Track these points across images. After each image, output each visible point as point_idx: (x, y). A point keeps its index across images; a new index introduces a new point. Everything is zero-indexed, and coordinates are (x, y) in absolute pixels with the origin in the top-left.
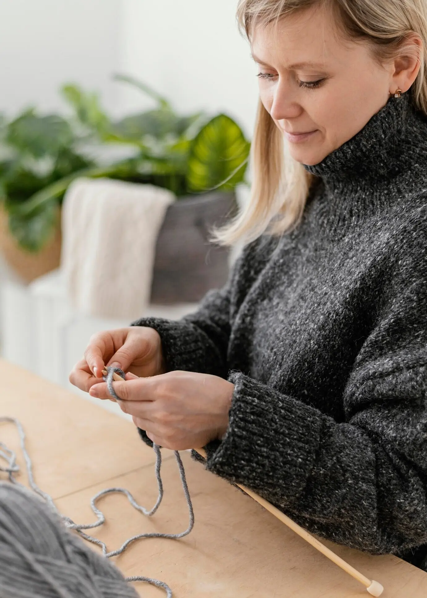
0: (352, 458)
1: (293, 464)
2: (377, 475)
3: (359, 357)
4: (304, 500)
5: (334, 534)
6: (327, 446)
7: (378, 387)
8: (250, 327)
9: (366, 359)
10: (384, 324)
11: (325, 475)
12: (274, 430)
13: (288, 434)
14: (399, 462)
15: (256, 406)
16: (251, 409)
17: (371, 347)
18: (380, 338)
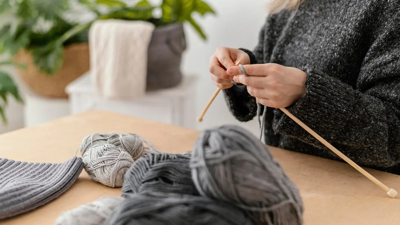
0: (373, 109)
1: (340, 112)
2: (388, 118)
3: (366, 58)
4: (344, 135)
5: (359, 157)
6: (359, 103)
7: (383, 71)
8: (281, 60)
9: (372, 58)
10: (381, 36)
11: (358, 119)
12: (330, 93)
13: (338, 95)
14: (398, 111)
15: (320, 79)
16: (318, 81)
17: (374, 50)
18: (381, 44)
